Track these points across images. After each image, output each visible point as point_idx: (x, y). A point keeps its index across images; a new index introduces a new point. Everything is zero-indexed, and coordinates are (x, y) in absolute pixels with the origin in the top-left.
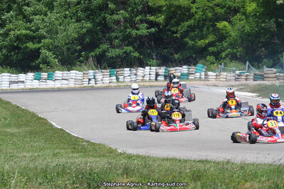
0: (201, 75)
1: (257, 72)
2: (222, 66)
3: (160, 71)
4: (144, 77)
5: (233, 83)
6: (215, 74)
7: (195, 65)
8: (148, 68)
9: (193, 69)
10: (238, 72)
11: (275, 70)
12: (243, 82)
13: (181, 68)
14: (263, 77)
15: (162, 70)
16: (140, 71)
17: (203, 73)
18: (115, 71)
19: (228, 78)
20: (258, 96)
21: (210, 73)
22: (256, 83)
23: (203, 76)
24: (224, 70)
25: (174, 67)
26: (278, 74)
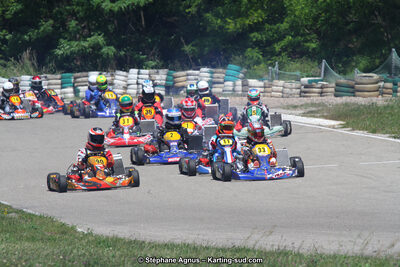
0: (235, 85)
1: (342, 80)
2: (276, 68)
3: (158, 77)
4: (125, 88)
5: (297, 101)
6: (261, 84)
7: (224, 65)
8: (134, 71)
9: (220, 74)
10: (305, 80)
11: (375, 76)
12: (315, 98)
13: (197, 72)
14: (352, 90)
15: (161, 76)
16: (120, 78)
17: (239, 82)
18: (71, 77)
19: (287, 90)
20: (344, 126)
21: (252, 82)
22: (339, 100)
23: (239, 88)
24: (280, 77)
25: (183, 70)
26: (382, 84)
